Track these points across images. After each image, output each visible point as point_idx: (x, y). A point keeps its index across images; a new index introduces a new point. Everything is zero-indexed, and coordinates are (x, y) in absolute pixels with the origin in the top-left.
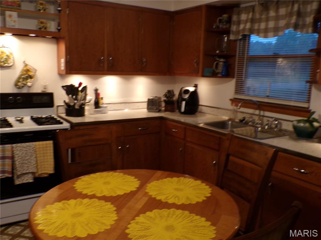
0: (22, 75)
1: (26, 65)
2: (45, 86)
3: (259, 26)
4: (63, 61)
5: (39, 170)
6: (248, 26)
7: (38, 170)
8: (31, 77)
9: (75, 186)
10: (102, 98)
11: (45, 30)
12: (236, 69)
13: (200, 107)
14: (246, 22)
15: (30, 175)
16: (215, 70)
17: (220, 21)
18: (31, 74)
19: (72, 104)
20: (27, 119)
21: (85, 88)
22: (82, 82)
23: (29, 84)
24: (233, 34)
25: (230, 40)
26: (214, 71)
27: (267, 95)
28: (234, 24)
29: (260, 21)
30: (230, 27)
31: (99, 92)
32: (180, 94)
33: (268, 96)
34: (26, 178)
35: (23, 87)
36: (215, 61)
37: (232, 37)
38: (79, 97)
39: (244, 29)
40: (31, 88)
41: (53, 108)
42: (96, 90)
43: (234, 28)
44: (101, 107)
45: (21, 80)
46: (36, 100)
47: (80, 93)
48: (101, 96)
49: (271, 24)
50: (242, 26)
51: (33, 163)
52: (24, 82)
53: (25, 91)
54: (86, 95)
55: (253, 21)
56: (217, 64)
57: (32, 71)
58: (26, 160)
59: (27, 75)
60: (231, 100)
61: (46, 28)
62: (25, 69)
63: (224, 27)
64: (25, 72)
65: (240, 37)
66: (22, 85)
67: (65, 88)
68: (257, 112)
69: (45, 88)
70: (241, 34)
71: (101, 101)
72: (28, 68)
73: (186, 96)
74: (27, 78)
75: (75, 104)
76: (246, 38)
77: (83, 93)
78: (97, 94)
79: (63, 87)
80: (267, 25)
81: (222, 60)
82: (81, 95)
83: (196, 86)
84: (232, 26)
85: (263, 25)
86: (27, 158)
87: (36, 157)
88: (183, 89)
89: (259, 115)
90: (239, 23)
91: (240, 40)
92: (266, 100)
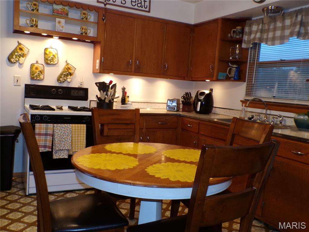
0: (64, 72)
1: (68, 64)
2: (82, 83)
3: (268, 35)
4: (98, 61)
5: (74, 148)
6: (258, 35)
7: (72, 148)
8: (71, 74)
9: (105, 147)
10: (128, 96)
11: (85, 35)
12: (247, 73)
13: (214, 108)
14: (257, 32)
15: (66, 152)
16: (229, 75)
17: (234, 32)
18: (71, 71)
19: (103, 99)
20: (65, 108)
21: (115, 85)
22: (112, 80)
23: (69, 80)
24: (245, 43)
25: (243, 48)
26: (227, 75)
27: (274, 95)
28: (246, 35)
29: (268, 31)
30: (242, 37)
31: (126, 90)
32: (197, 96)
33: (274, 97)
34: (63, 154)
35: (63, 82)
36: (228, 67)
37: (244, 46)
38: (109, 93)
39: (254, 38)
40: (71, 83)
41: (87, 101)
42: (124, 89)
43: (246, 38)
44: (127, 104)
45: (63, 76)
46: (73, 93)
47: (110, 90)
48: (127, 95)
49: (278, 33)
50: (253, 36)
51: (68, 142)
52: (65, 78)
53: (65, 85)
54: (115, 92)
55: (262, 31)
56: (230, 69)
57: (72, 69)
58: (64, 139)
59: (67, 73)
60: (241, 101)
61: (86, 34)
62: (67, 67)
63: (238, 37)
64: (66, 70)
65: (251, 46)
66: (63, 80)
67: (98, 85)
68: (264, 111)
69: (81, 84)
70: (251, 43)
71: (127, 99)
72: (69, 67)
73: (202, 98)
74: (67, 75)
75: (105, 98)
76: (256, 46)
77: (113, 89)
78: (124, 93)
79: (96, 83)
80: (274, 34)
81: (235, 66)
82: (110, 91)
83: (211, 90)
84: (244, 36)
85: (271, 35)
86: (65, 137)
87: (72, 137)
88: (199, 92)
89: (266, 114)
90: (250, 33)
91: (251, 48)
92: (273, 100)
